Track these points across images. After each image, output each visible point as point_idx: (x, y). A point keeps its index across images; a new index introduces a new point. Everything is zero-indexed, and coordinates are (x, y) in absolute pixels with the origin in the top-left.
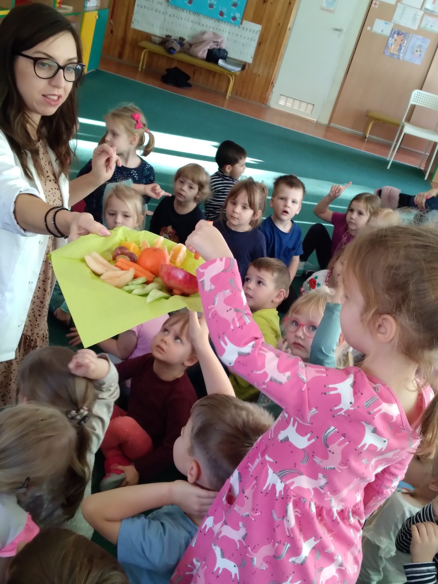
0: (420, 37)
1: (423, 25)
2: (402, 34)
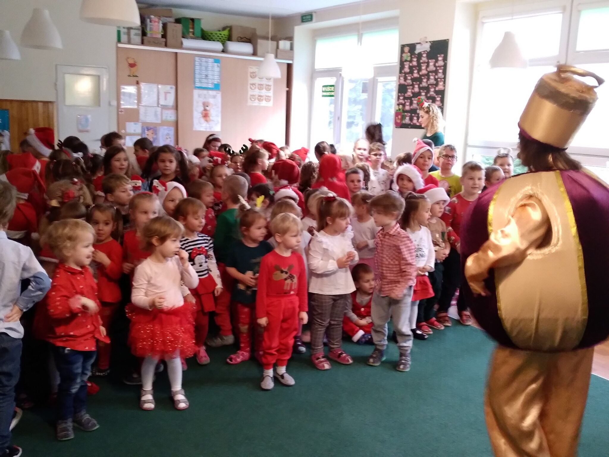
0: (165, 127)
1: (164, 117)
2: (151, 129)
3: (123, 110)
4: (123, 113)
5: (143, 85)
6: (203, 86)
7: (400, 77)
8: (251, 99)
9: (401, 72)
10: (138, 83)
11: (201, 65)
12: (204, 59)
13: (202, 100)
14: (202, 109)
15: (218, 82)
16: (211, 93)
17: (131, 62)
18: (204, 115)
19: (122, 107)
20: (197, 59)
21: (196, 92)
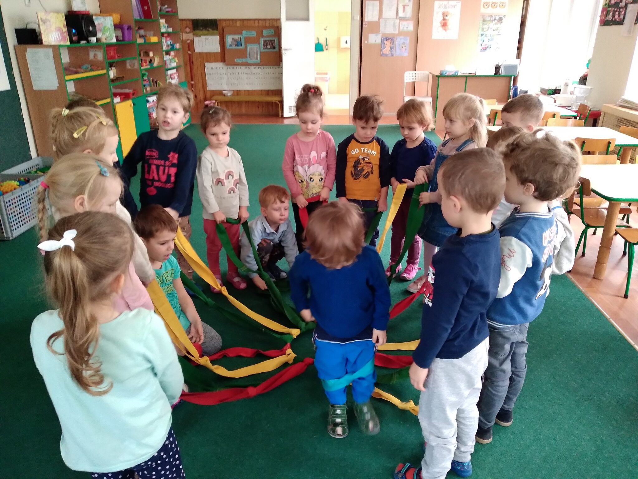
0: (402, 37)
1: (401, 28)
2: (389, 39)
3: (366, 23)
8: (484, 6)
13: (441, 11)
14: (441, 18)
16: (451, 3)
18: (443, 24)
19: (366, 20)
21: (437, 4)
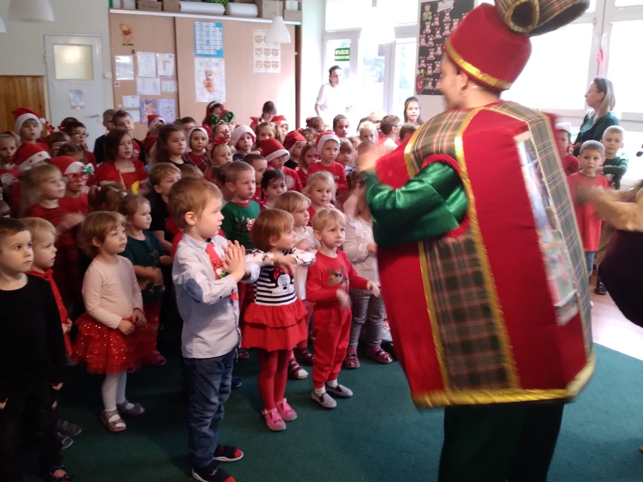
0: (165, 100)
3: (118, 83)
4: (119, 86)
5: (139, 55)
6: (205, 53)
7: (420, 39)
8: (257, 66)
9: (421, 33)
10: (133, 52)
11: (201, 30)
12: (205, 24)
13: (204, 68)
14: (204, 78)
15: (221, 48)
16: (214, 60)
17: (125, 29)
18: (206, 85)
19: (118, 79)
20: (197, 23)
21: (197, 60)
